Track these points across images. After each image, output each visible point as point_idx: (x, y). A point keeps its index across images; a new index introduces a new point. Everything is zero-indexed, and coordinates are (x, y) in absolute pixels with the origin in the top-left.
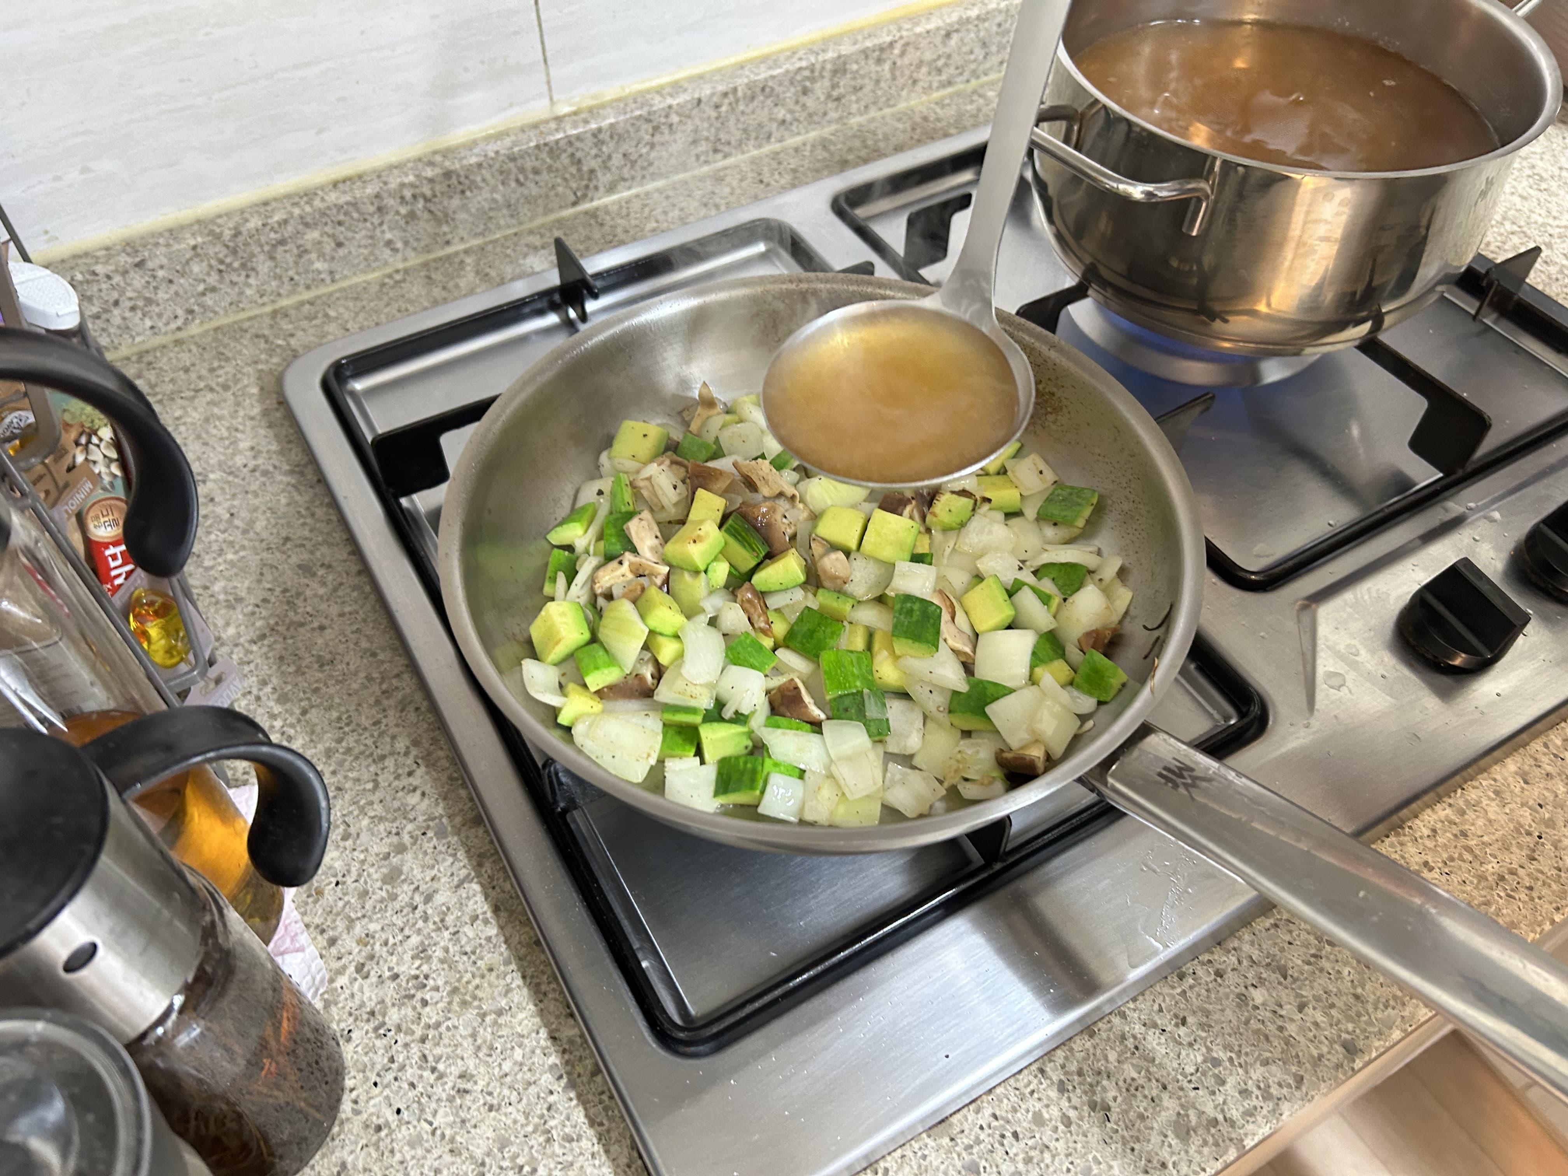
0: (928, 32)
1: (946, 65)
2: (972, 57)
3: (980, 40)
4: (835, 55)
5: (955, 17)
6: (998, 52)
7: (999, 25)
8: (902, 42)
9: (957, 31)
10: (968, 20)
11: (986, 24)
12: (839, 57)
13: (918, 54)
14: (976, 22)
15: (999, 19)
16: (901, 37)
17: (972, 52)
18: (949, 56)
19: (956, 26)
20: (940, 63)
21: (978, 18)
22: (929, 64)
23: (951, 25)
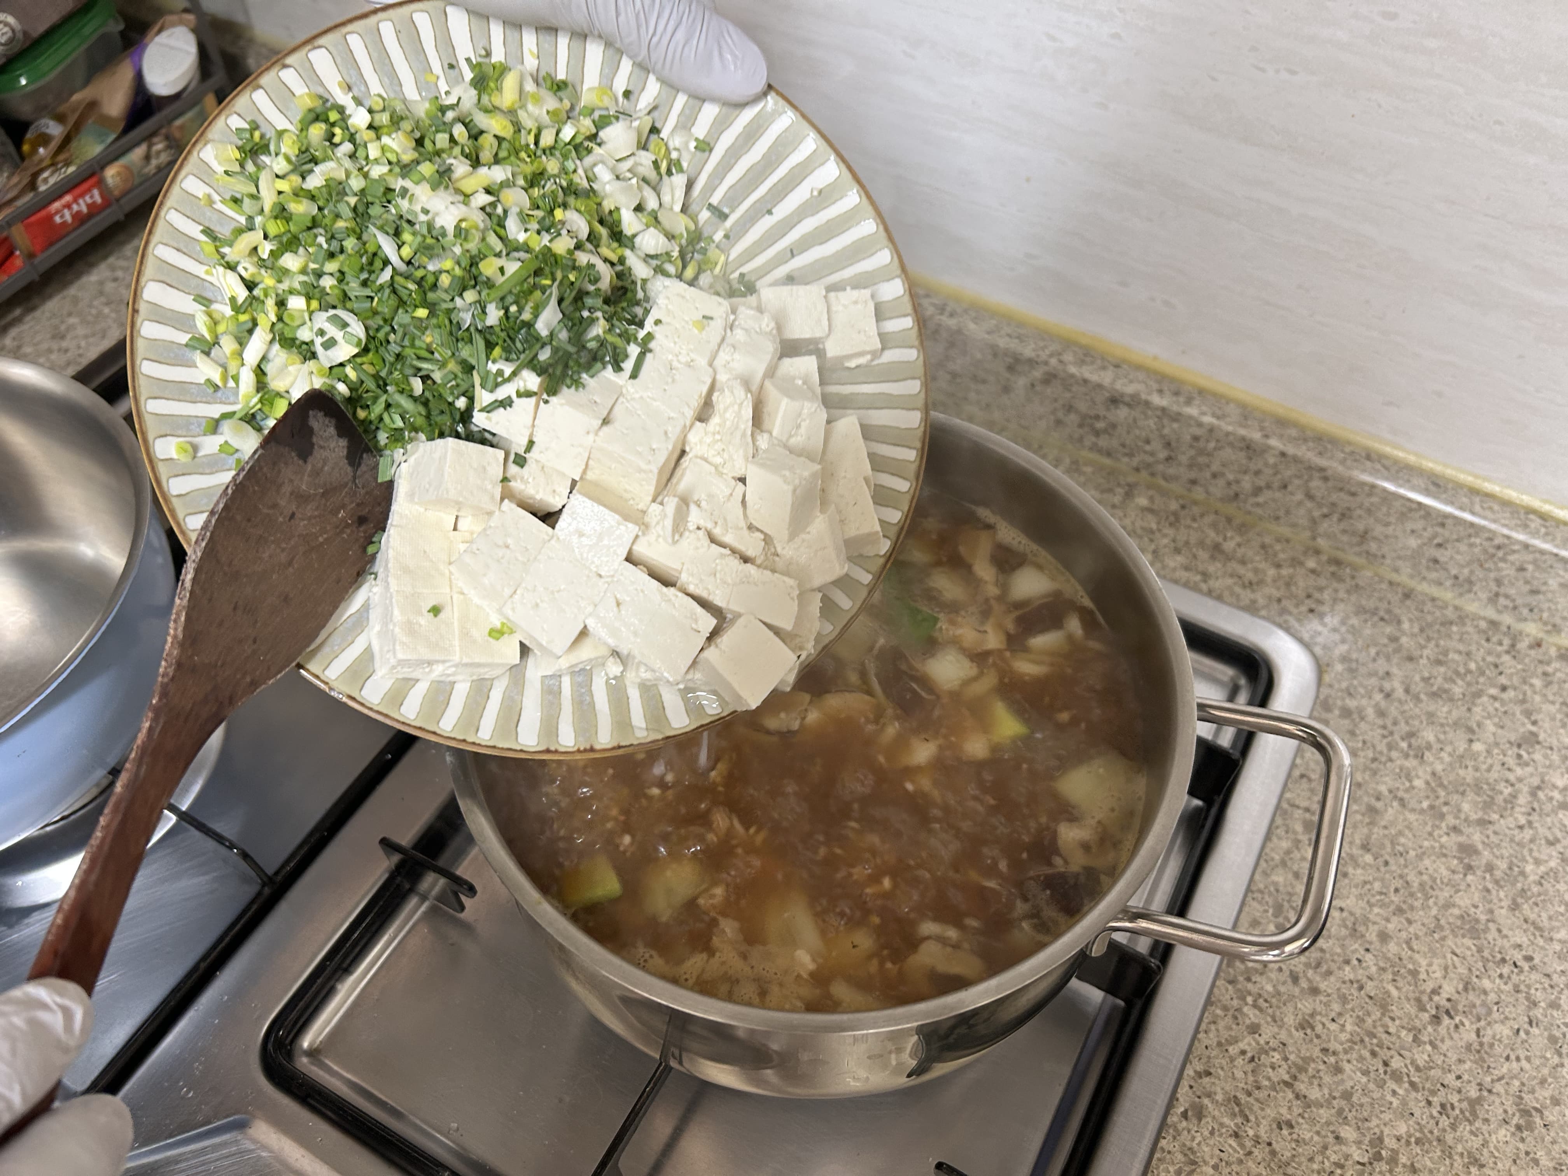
0: (1086, 381)
1: (1105, 431)
2: (1148, 448)
3: (1162, 436)
4: (954, 328)
5: (1130, 389)
6: (1191, 466)
7: (1196, 438)
8: (1046, 368)
9: (1129, 405)
10: (1147, 403)
11: (1175, 425)
12: (959, 332)
13: (1068, 395)
14: (1159, 413)
15: (1198, 432)
16: (1046, 363)
17: (1148, 442)
18: (1114, 426)
19: (1127, 399)
20: (1100, 425)
21: (1163, 409)
22: (1084, 417)
23: (1122, 395)
